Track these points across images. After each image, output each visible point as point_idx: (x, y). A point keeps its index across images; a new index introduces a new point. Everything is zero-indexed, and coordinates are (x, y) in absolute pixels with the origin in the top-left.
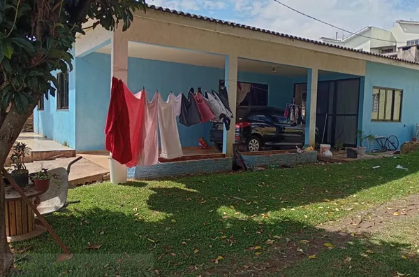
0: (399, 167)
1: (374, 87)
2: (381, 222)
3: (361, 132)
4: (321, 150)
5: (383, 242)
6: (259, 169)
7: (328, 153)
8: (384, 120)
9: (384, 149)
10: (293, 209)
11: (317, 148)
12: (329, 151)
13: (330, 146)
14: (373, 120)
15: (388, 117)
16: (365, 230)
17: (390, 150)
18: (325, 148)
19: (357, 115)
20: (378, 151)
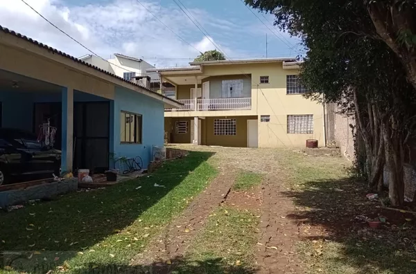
0: (156, 185)
1: (122, 111)
2: (183, 242)
3: (113, 154)
4: (79, 176)
5: (200, 262)
6: (17, 207)
7: (88, 179)
8: (130, 143)
9: (132, 170)
10: (91, 251)
11: (75, 174)
12: (89, 177)
13: (88, 171)
14: (122, 143)
15: (133, 140)
16: (176, 254)
17: (137, 170)
18: (84, 173)
19: (108, 138)
20: (128, 172)
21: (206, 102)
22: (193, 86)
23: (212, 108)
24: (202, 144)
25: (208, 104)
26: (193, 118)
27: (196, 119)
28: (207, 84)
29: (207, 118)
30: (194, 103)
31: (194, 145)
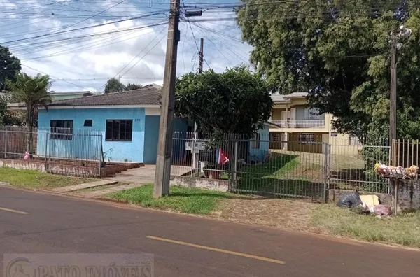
21: (293, 122)
22: (285, 110)
23: (298, 126)
24: (289, 150)
25: (295, 124)
26: (284, 132)
27: (286, 134)
28: (294, 110)
29: (293, 133)
30: (284, 122)
31: (284, 150)
